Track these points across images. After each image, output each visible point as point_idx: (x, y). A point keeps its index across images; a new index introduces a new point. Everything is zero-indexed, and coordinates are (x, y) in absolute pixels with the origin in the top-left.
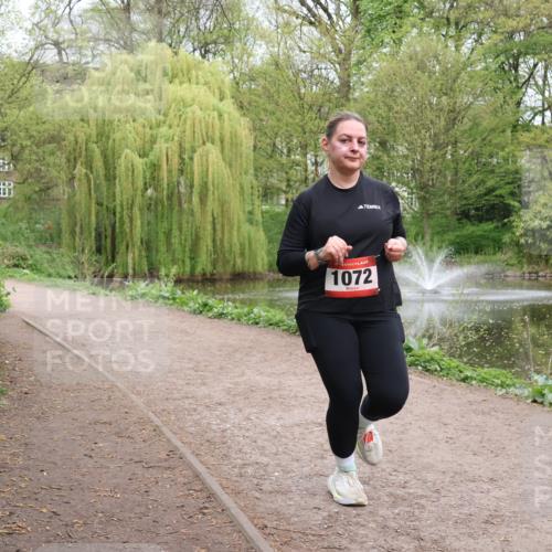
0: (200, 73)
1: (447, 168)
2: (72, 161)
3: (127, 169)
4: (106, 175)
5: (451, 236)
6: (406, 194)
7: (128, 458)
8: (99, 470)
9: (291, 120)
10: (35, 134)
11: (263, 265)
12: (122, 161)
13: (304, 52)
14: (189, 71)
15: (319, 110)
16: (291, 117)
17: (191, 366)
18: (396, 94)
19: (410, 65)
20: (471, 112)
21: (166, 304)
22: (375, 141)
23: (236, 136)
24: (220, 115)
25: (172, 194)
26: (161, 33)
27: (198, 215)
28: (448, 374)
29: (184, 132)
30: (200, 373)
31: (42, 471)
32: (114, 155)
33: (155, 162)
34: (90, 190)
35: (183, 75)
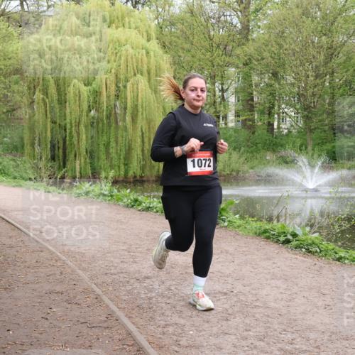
0: (132, 19)
1: (326, 93)
2: (32, 89)
3: (74, 93)
4: (58, 100)
5: (328, 147)
7: (75, 319)
8: (53, 330)
9: (202, 56)
10: (3, 67)
12: (71, 89)
13: (214, 2)
14: (123, 18)
15: (225, 49)
16: (203, 53)
17: (125, 248)
18: (285, 34)
19: (297, 12)
20: (345, 48)
21: (105, 200)
22: (269, 73)
23: (159, 68)
24: (148, 53)
25: (110, 114)
27: (130, 131)
28: (326, 255)
29: (120, 66)
30: (132, 254)
31: (9, 330)
32: (65, 84)
33: (97, 89)
34: (46, 111)
35: (119, 21)
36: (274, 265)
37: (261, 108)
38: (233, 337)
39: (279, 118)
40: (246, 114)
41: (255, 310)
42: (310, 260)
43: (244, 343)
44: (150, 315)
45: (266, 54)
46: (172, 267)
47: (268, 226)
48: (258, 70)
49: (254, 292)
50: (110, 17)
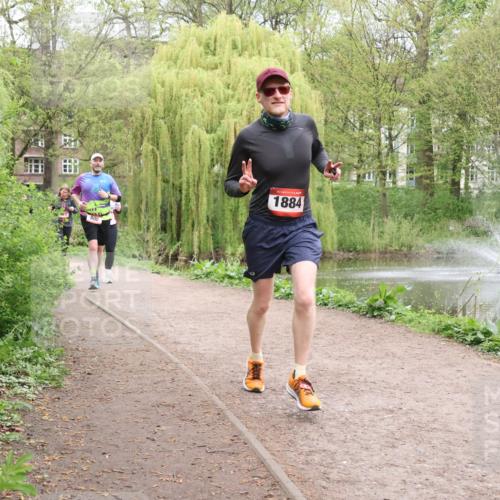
0: (270, 45)
2: (139, 138)
3: (193, 143)
4: (172, 152)
7: (191, 441)
8: (161, 454)
9: (364, 93)
10: (101, 110)
11: (332, 244)
12: (189, 137)
13: (380, 20)
14: (259, 43)
15: (395, 82)
16: (364, 89)
18: (478, 61)
19: (494, 31)
21: (232, 284)
22: (454, 113)
23: (306, 109)
26: (231, 5)
29: (253, 106)
31: (104, 454)
32: (181, 131)
33: (223, 137)
34: (156, 167)
35: (253, 47)
36: (459, 374)
37: (443, 161)
38: (401, 470)
39: (467, 175)
40: (422, 169)
41: (431, 434)
43: (416, 478)
44: (290, 438)
45: (451, 89)
46: (320, 375)
47: (450, 321)
48: (439, 110)
49: (430, 410)
50: (242, 42)
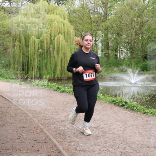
0: (57, 10)
1: (140, 42)
2: (14, 40)
3: (32, 42)
4: (26, 45)
5: (141, 65)
6: (126, 51)
7: (32, 139)
8: (22, 144)
9: (87, 26)
10: (2, 31)
12: (31, 40)
13: (92, 3)
14: (53, 10)
15: (97, 23)
17: (53, 108)
18: (123, 17)
19: (128, 7)
20: (148, 23)
21: (45, 88)
22: (115, 33)
23: (69, 31)
25: (48, 51)
27: (56, 58)
28: (139, 111)
29: (52, 30)
30: (56, 111)
31: (3, 144)
32: (28, 38)
33: (42, 40)
34: (20, 50)
35: (52, 11)
36: (117, 116)
37: (112, 48)
38: (100, 146)
39: (120, 53)
40: (106, 51)
41: (109, 135)
42: (132, 114)
43: (104, 149)
44: (64, 137)
45: (114, 25)
47: (115, 99)
48: (111, 32)
49: (108, 127)
50: (48, 9)
